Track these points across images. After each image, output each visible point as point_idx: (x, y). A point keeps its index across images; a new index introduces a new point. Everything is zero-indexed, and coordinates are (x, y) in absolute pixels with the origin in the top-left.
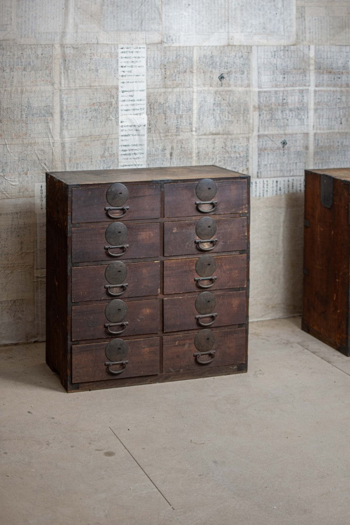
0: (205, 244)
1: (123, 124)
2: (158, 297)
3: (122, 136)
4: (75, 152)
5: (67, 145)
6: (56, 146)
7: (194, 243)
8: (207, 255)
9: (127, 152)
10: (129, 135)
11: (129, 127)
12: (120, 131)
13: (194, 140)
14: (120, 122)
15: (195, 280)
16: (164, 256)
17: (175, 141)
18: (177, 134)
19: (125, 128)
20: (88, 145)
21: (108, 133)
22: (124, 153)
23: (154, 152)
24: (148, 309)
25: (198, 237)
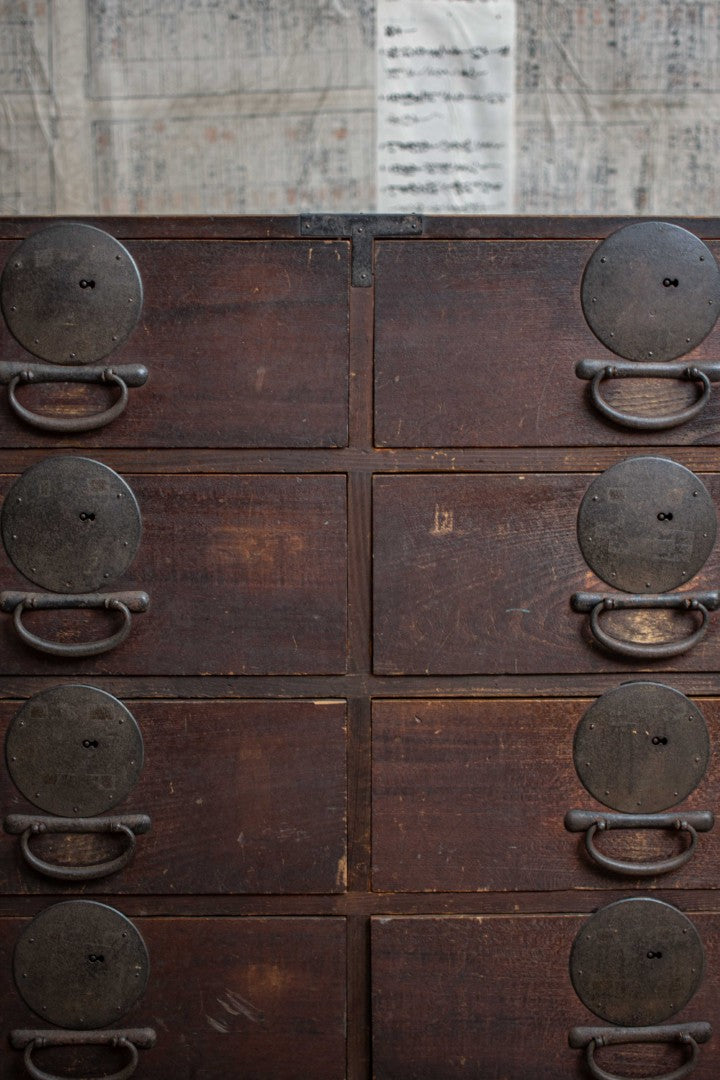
0: (638, 618)
1: (396, 42)
2: (340, 905)
3: (394, 98)
4: (161, 166)
5: (122, 134)
6: (69, 134)
7: (566, 608)
8: (651, 686)
9: (421, 178)
10: (426, 97)
11: (427, 58)
12: (381, 75)
14: (381, 29)
15: (569, 826)
16: (372, 672)
17: (663, 132)
18: (673, 98)
19: (407, 63)
20: (226, 136)
21: (321, 83)
22: (404, 180)
23: (553, 181)
24: (276, 967)
25: (590, 574)
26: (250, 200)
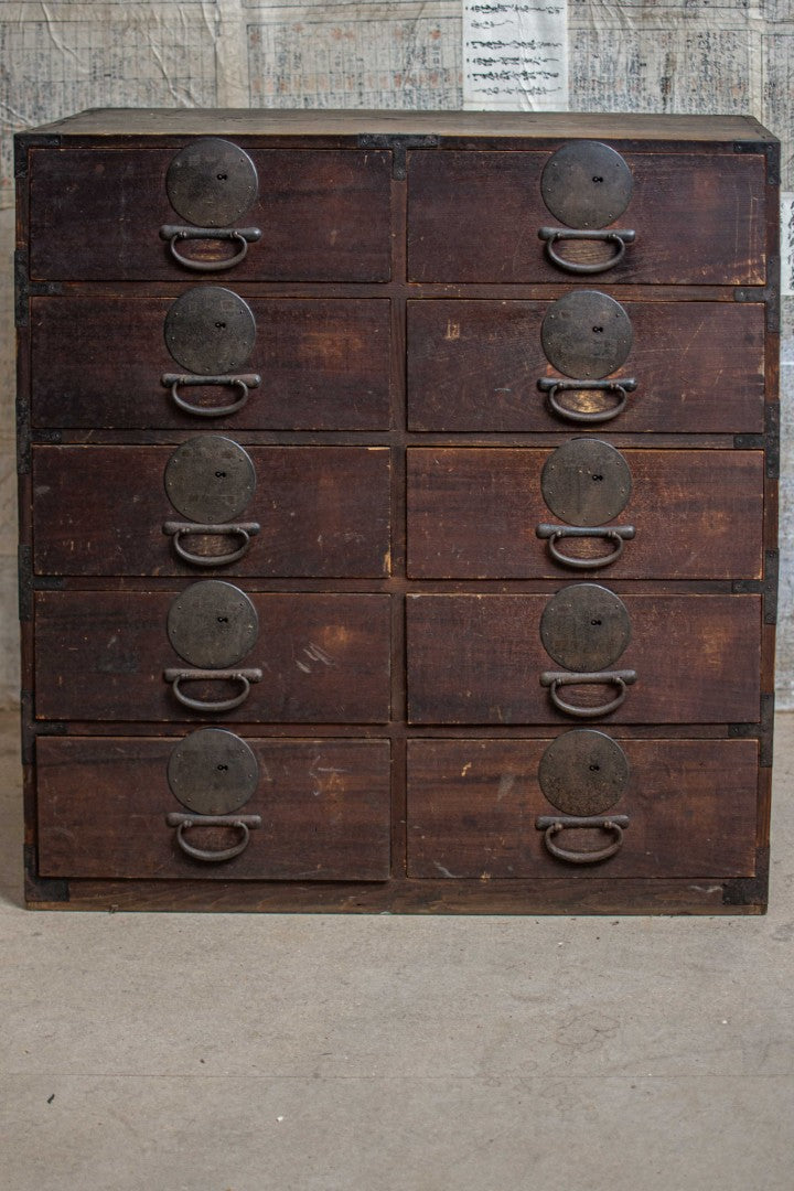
0: (582, 396)
2: (386, 586)
3: (476, 9)
4: (298, 57)
5: (270, 34)
6: (229, 33)
7: (534, 388)
8: (592, 443)
9: (497, 68)
10: (500, 8)
13: (754, 39)
15: (539, 535)
16: (407, 429)
17: (682, 36)
20: (348, 35)
22: (485, 70)
23: (598, 73)
24: (343, 628)
25: (550, 366)
26: (366, 83)
